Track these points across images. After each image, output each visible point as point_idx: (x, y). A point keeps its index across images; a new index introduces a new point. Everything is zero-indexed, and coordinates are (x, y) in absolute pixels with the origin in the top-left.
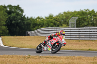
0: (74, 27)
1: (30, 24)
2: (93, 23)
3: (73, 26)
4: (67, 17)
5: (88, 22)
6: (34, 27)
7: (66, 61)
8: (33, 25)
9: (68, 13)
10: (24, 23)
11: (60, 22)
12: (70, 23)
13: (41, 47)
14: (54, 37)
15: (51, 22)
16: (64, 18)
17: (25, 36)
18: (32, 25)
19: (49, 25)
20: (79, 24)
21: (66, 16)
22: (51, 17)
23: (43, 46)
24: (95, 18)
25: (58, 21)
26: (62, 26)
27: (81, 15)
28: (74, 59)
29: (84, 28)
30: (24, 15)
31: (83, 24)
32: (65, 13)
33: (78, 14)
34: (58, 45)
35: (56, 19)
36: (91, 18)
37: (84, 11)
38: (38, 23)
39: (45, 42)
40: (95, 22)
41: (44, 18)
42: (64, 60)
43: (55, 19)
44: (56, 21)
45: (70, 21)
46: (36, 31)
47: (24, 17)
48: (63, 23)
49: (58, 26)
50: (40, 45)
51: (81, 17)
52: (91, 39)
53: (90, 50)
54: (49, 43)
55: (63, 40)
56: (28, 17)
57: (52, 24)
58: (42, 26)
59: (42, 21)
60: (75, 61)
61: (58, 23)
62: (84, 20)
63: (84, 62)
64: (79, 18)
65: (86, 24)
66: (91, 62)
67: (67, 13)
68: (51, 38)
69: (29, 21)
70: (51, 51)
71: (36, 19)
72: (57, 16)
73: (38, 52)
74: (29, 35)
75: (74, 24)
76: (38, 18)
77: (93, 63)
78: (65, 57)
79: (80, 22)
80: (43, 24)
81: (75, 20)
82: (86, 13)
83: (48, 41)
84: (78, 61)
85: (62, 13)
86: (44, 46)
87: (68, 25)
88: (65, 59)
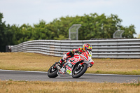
0: (75, 39)
1: (11, 35)
2: (103, 34)
3: (74, 37)
4: (66, 25)
5: (96, 31)
6: (18, 39)
7: (64, 89)
8: (17, 36)
9: (68, 18)
10: (3, 33)
11: (56, 32)
12: (70, 33)
13: (56, 69)
14: (75, 54)
15: (43, 32)
16: (62, 26)
17: (5, 52)
18: (14, 36)
19: (39, 37)
20: (83, 35)
21: (64, 23)
22: (42, 24)
23: (59, 68)
24: (106, 27)
25: (52, 31)
26: (58, 37)
27: (86, 22)
28: (76, 86)
29: (90, 41)
30: (3, 22)
31: (88, 35)
32: (62, 19)
33: (81, 20)
34: (83, 66)
35: (49, 28)
36: (100, 26)
37: (90, 16)
38: (24, 33)
39: (62, 61)
40: (105, 32)
41: (32, 26)
42: (60, 87)
43: (47, 28)
44: (50, 30)
45: (69, 30)
46: (20, 45)
47: (4, 24)
48: (60, 34)
49: (52, 38)
50: (55, 65)
51: (85, 25)
52: (100, 57)
53: (98, 72)
54: (69, 62)
55: (90, 58)
56: (9, 25)
57: (43, 35)
58: (29, 38)
59: (29, 30)
60: (77, 89)
61: (53, 33)
62: (90, 29)
63: (90, 91)
64: (83, 27)
65: (92, 35)
66: (99, 91)
67: (65, 19)
68: (71, 55)
69: (10, 30)
70: (71, 74)
71: (21, 28)
72: (51, 23)
73: (51, 77)
74: (10, 51)
75: (75, 35)
76: (24, 26)
77: (103, 91)
78: (62, 82)
79: (84, 32)
80: (31, 35)
81: (77, 29)
82: (93, 19)
83: (67, 59)
84: (81, 88)
85: (58, 19)
86: (61, 67)
87: (66, 36)
88: (63, 86)
